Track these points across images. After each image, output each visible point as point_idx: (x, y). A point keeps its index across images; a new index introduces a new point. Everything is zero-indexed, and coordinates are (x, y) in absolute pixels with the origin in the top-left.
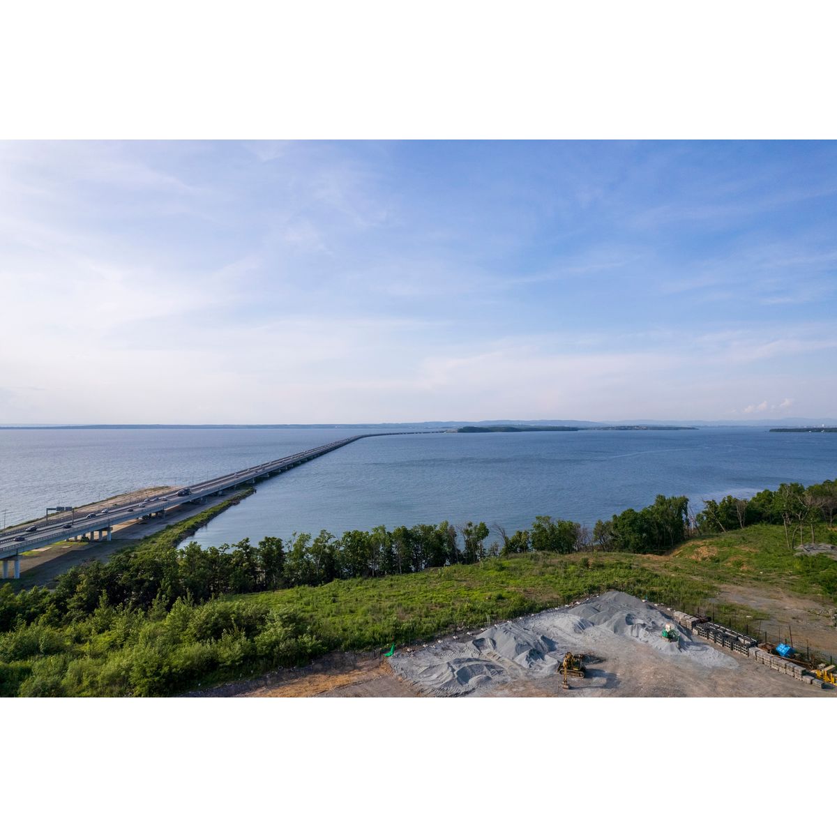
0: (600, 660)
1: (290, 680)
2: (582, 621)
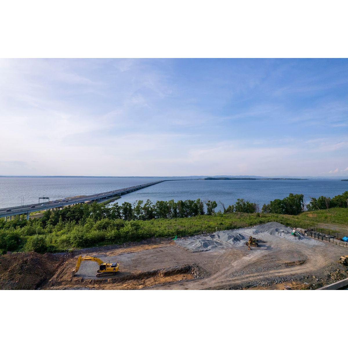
0: (265, 242)
1: (134, 246)
2: (257, 230)
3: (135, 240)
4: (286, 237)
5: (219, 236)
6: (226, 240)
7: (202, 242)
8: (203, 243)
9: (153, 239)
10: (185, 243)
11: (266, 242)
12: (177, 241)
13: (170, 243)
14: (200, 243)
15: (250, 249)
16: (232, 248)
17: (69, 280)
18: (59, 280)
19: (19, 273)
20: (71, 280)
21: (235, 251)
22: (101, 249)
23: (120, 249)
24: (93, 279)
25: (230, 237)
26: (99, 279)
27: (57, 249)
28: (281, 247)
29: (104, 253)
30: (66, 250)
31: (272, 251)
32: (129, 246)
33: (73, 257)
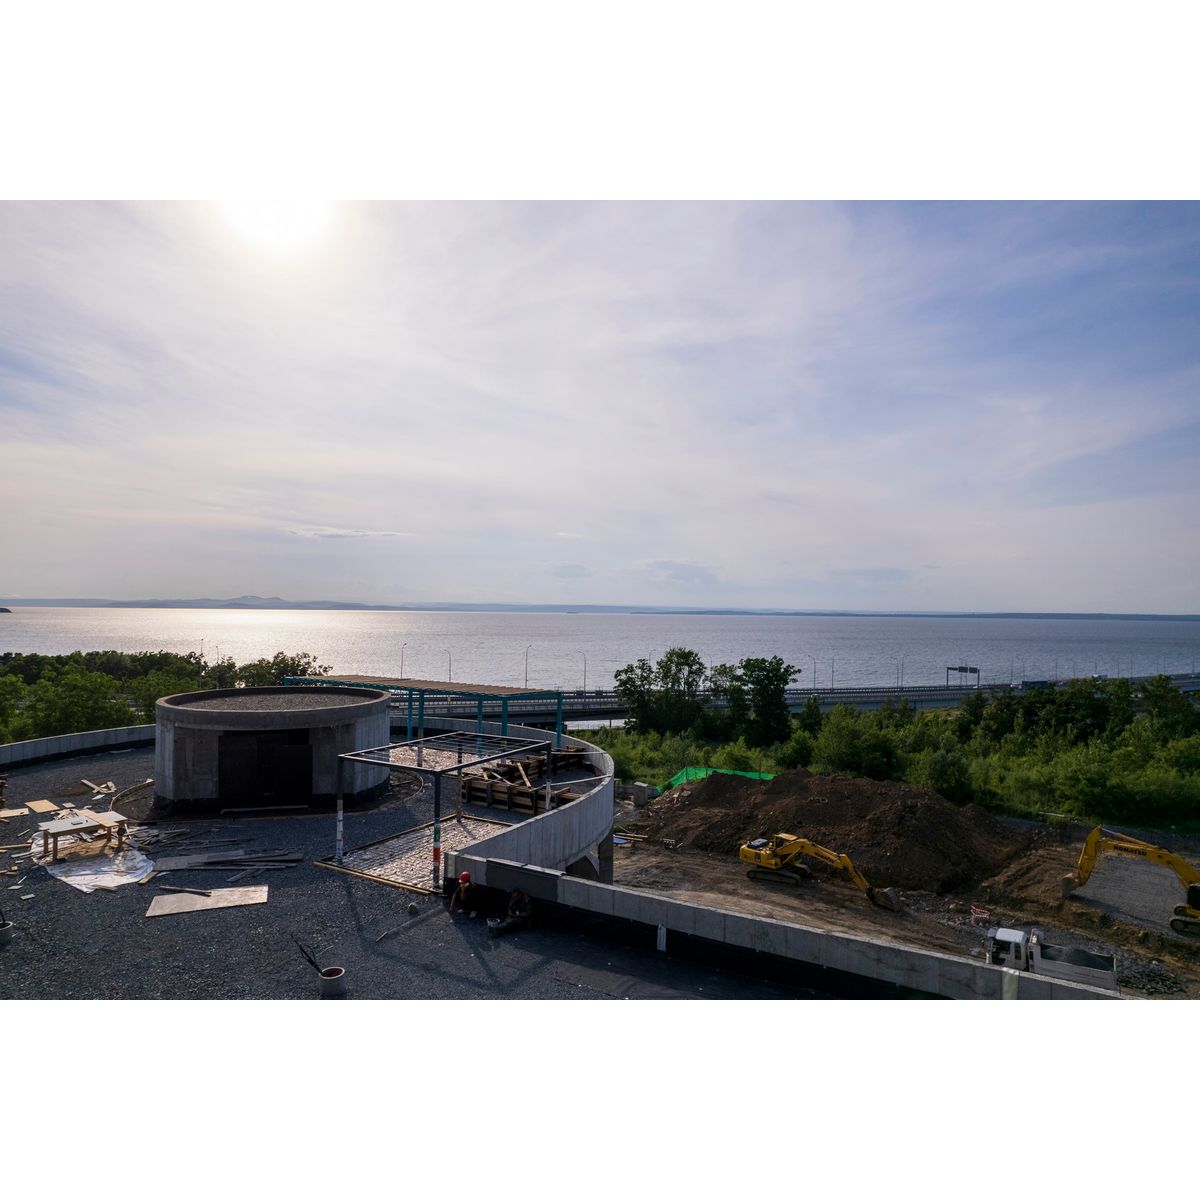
18: (1012, 891)
20: (1060, 908)
24: (1156, 931)
26: (1186, 940)
27: (1006, 804)
30: (1038, 815)
33: (1067, 843)
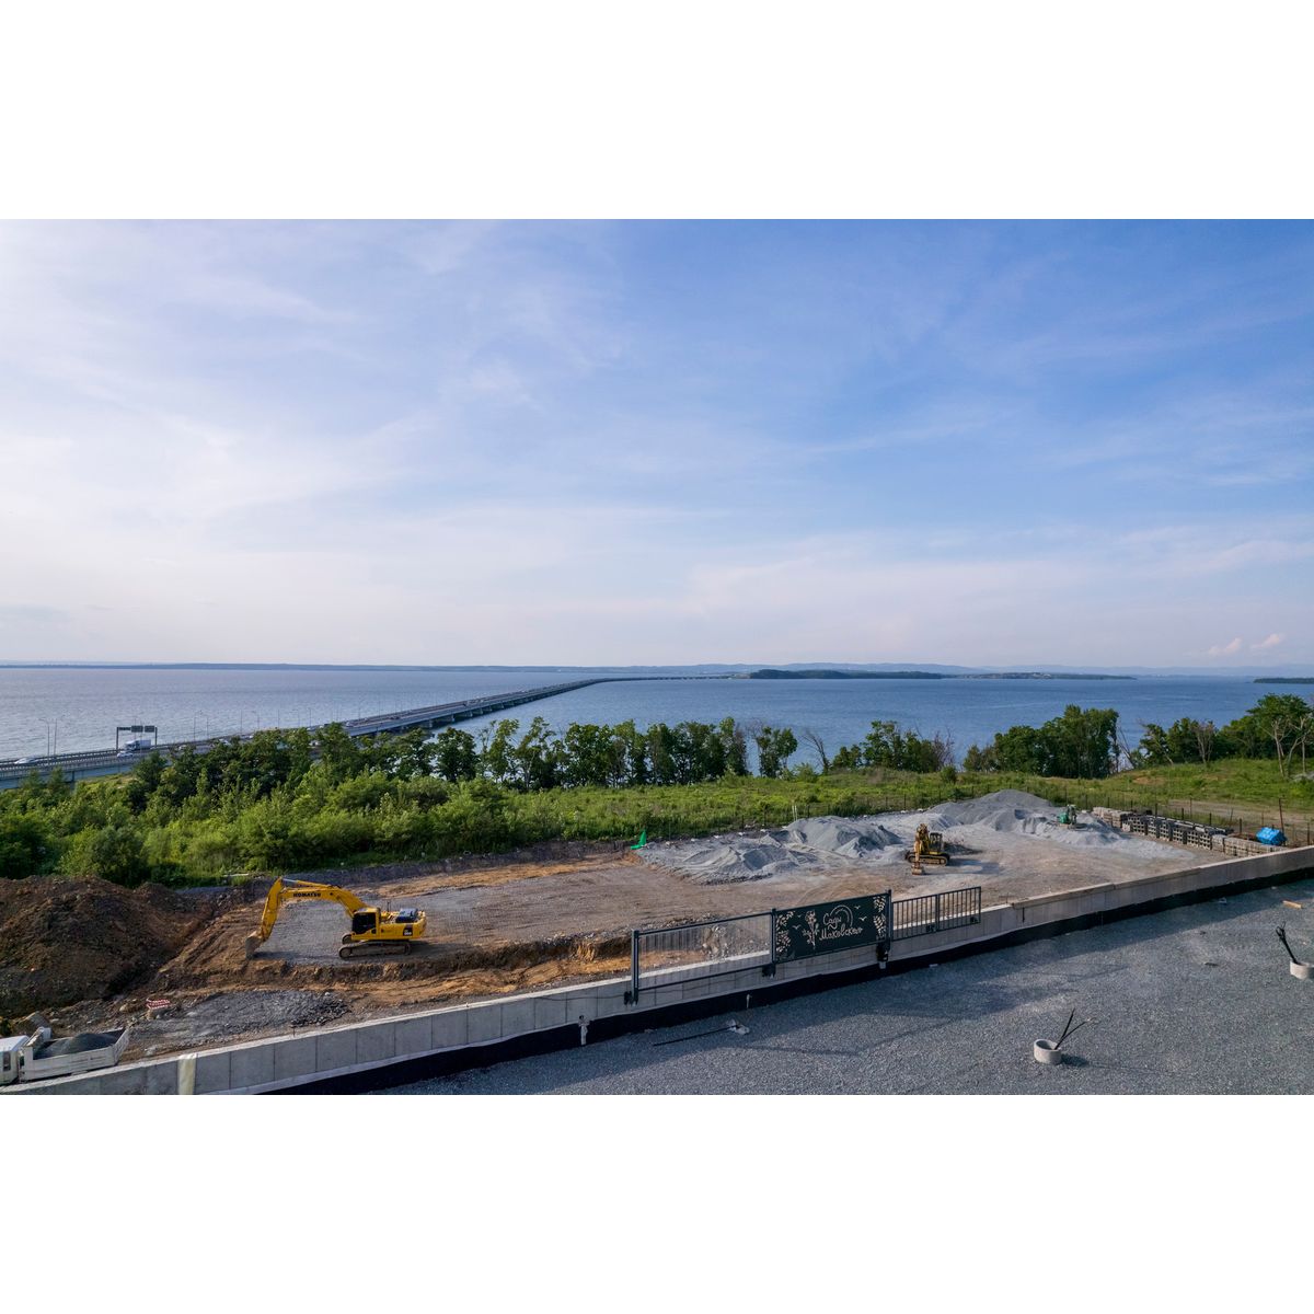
0: (974, 852)
1: (483, 868)
2: (945, 817)
3: (487, 849)
4: (1053, 837)
5: (804, 836)
6: (832, 847)
7: (740, 851)
8: (743, 852)
9: (555, 847)
10: (677, 858)
11: (981, 852)
12: (648, 852)
13: (619, 859)
14: (733, 852)
15: (920, 871)
16: (851, 871)
17: (236, 968)
18: (194, 968)
19: (42, 941)
20: (243, 971)
21: (866, 880)
22: (356, 875)
23: (432, 877)
24: (327, 964)
25: (844, 837)
26: (351, 964)
27: (188, 875)
28: (1036, 866)
29: (367, 889)
30: (222, 879)
31: (1002, 878)
32: (464, 867)
33: (251, 902)
